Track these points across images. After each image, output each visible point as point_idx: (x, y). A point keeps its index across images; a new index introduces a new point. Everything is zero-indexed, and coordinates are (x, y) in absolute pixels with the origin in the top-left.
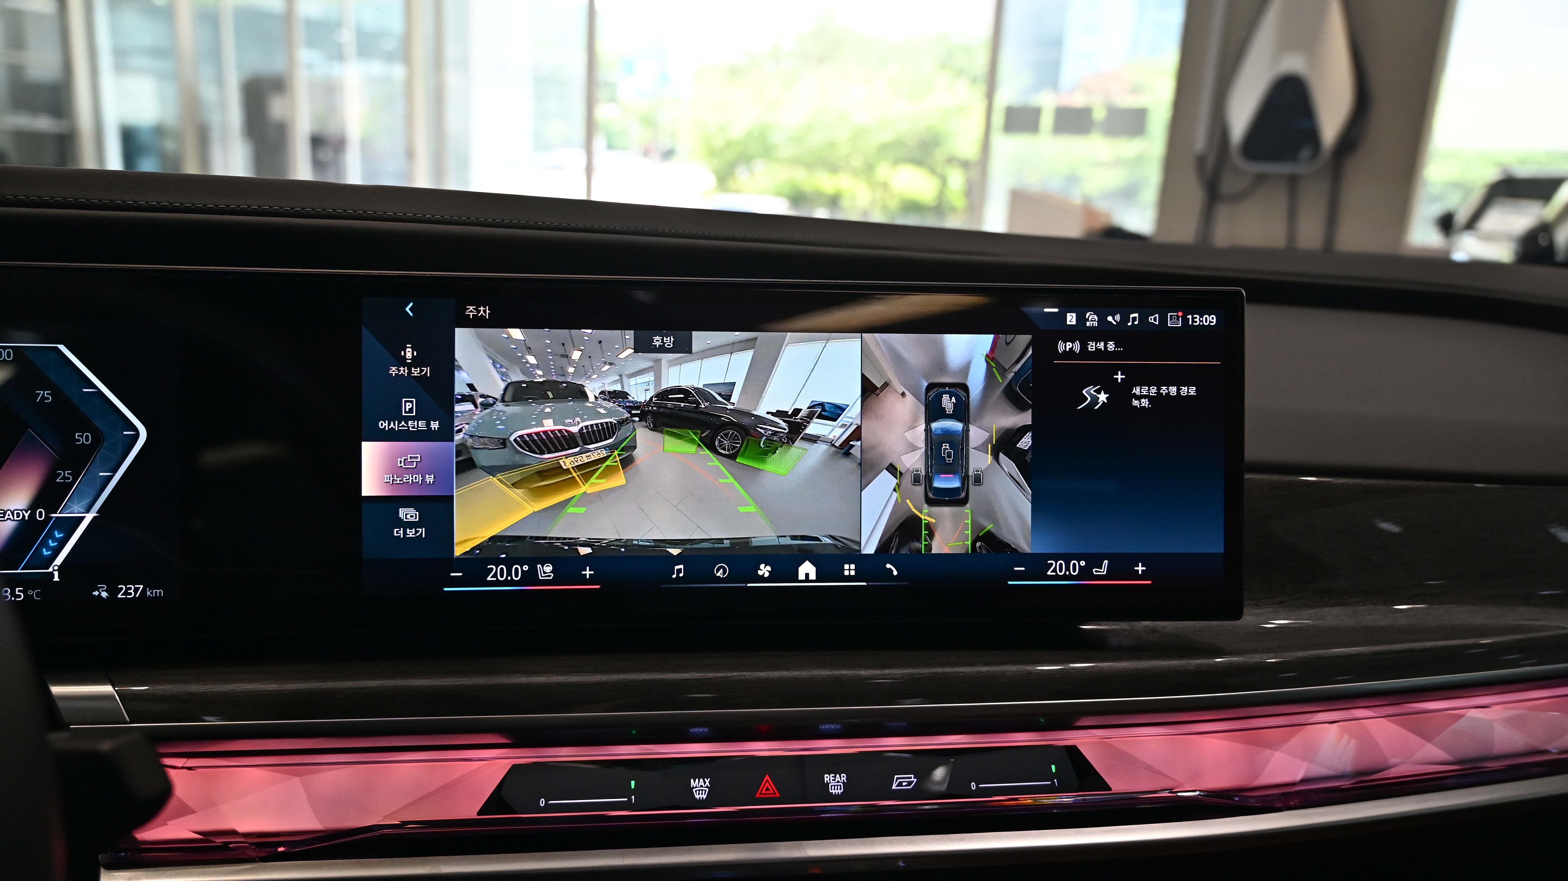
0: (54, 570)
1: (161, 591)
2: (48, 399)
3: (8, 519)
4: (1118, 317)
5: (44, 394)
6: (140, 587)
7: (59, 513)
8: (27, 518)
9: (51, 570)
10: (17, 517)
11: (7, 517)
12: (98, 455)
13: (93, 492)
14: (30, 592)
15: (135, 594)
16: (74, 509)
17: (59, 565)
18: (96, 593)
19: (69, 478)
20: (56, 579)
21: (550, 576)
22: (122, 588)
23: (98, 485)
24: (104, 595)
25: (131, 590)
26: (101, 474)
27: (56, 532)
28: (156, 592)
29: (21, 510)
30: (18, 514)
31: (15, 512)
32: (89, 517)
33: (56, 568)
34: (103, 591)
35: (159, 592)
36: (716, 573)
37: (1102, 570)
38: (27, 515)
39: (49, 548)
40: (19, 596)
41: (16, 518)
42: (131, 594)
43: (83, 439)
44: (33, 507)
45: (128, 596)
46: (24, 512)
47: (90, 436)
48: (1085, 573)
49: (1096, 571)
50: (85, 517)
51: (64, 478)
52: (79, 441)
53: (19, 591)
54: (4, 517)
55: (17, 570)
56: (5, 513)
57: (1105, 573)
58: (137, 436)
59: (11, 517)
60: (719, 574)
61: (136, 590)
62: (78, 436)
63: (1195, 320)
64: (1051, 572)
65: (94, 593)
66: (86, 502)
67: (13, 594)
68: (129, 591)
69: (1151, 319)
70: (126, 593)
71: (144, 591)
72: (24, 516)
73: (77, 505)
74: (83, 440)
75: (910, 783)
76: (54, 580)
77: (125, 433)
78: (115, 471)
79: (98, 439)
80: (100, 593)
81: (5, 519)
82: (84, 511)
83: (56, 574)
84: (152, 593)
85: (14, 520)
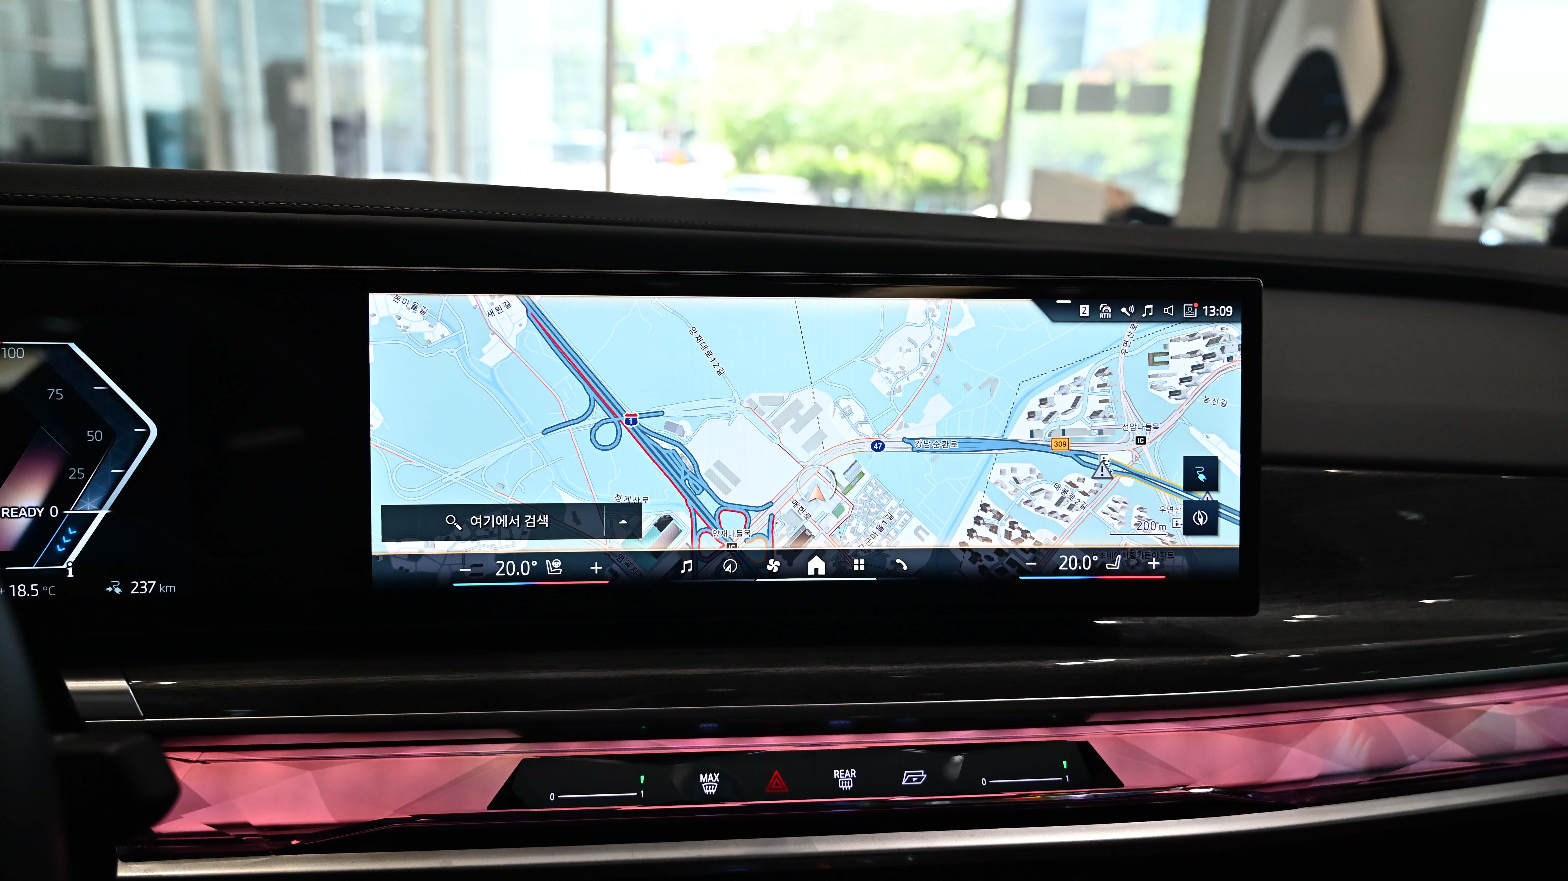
0: (68, 567)
1: (173, 587)
2: (60, 396)
3: (22, 516)
5: (55, 392)
6: (153, 584)
7: (73, 510)
8: (40, 515)
9: (65, 566)
10: (31, 514)
11: (21, 514)
12: (109, 452)
13: (105, 489)
14: (45, 588)
15: (148, 590)
16: (87, 507)
17: (73, 561)
18: (110, 589)
19: (81, 476)
20: (70, 575)
22: (135, 584)
23: (110, 481)
24: (118, 590)
25: (144, 586)
26: (113, 471)
27: (69, 529)
28: (169, 588)
29: (35, 508)
30: (32, 511)
31: (29, 509)
32: (102, 514)
33: (70, 564)
34: (116, 587)
35: (172, 588)
38: (40, 512)
39: (62, 545)
40: (35, 592)
41: (30, 516)
42: (144, 590)
43: (95, 436)
44: (46, 504)
45: (141, 592)
46: (37, 509)
47: (101, 433)
50: (97, 514)
51: (76, 475)
52: (91, 438)
53: (34, 587)
54: (18, 514)
55: (32, 566)
56: (19, 510)
58: (147, 433)
59: (25, 514)
61: (149, 586)
62: (90, 433)
65: (107, 589)
66: (98, 499)
67: (28, 590)
68: (142, 587)
70: (139, 589)
71: (157, 587)
72: (37, 513)
73: (90, 501)
74: (94, 438)
76: (68, 576)
77: (136, 430)
78: (126, 468)
79: (109, 436)
80: (114, 589)
81: (20, 516)
82: (96, 508)
83: (70, 570)
84: (164, 589)
85: (28, 517)
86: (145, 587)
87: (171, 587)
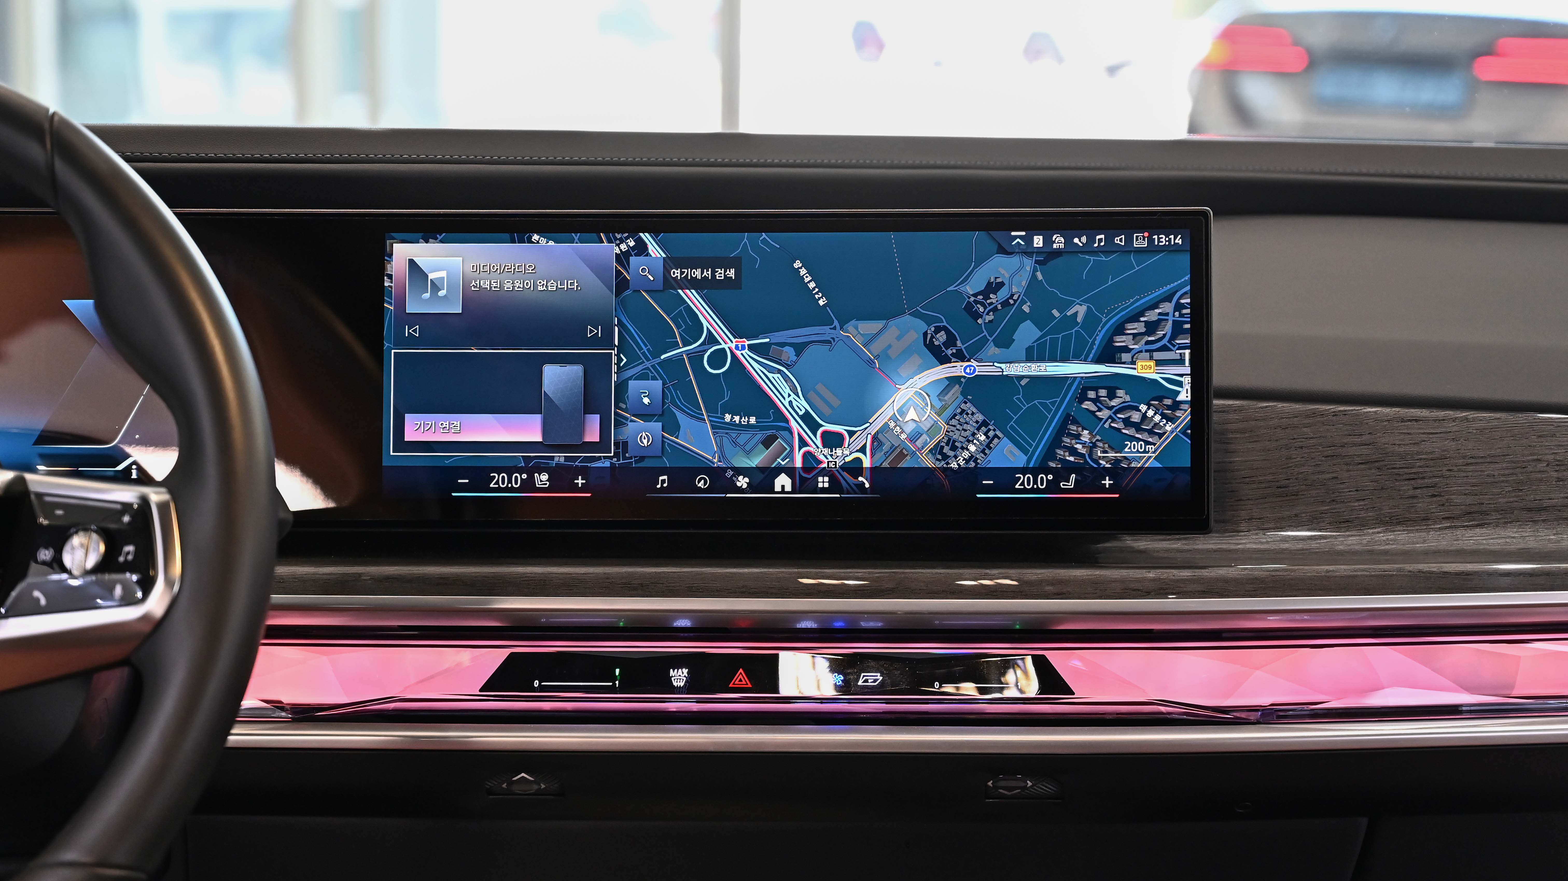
4: (1084, 239)
21: (546, 484)
36: (697, 484)
37: (1070, 484)
48: (1053, 487)
49: (1063, 485)
57: (1072, 487)
60: (701, 485)
63: (1161, 240)
64: (1019, 485)
69: (1117, 240)
75: (875, 681)
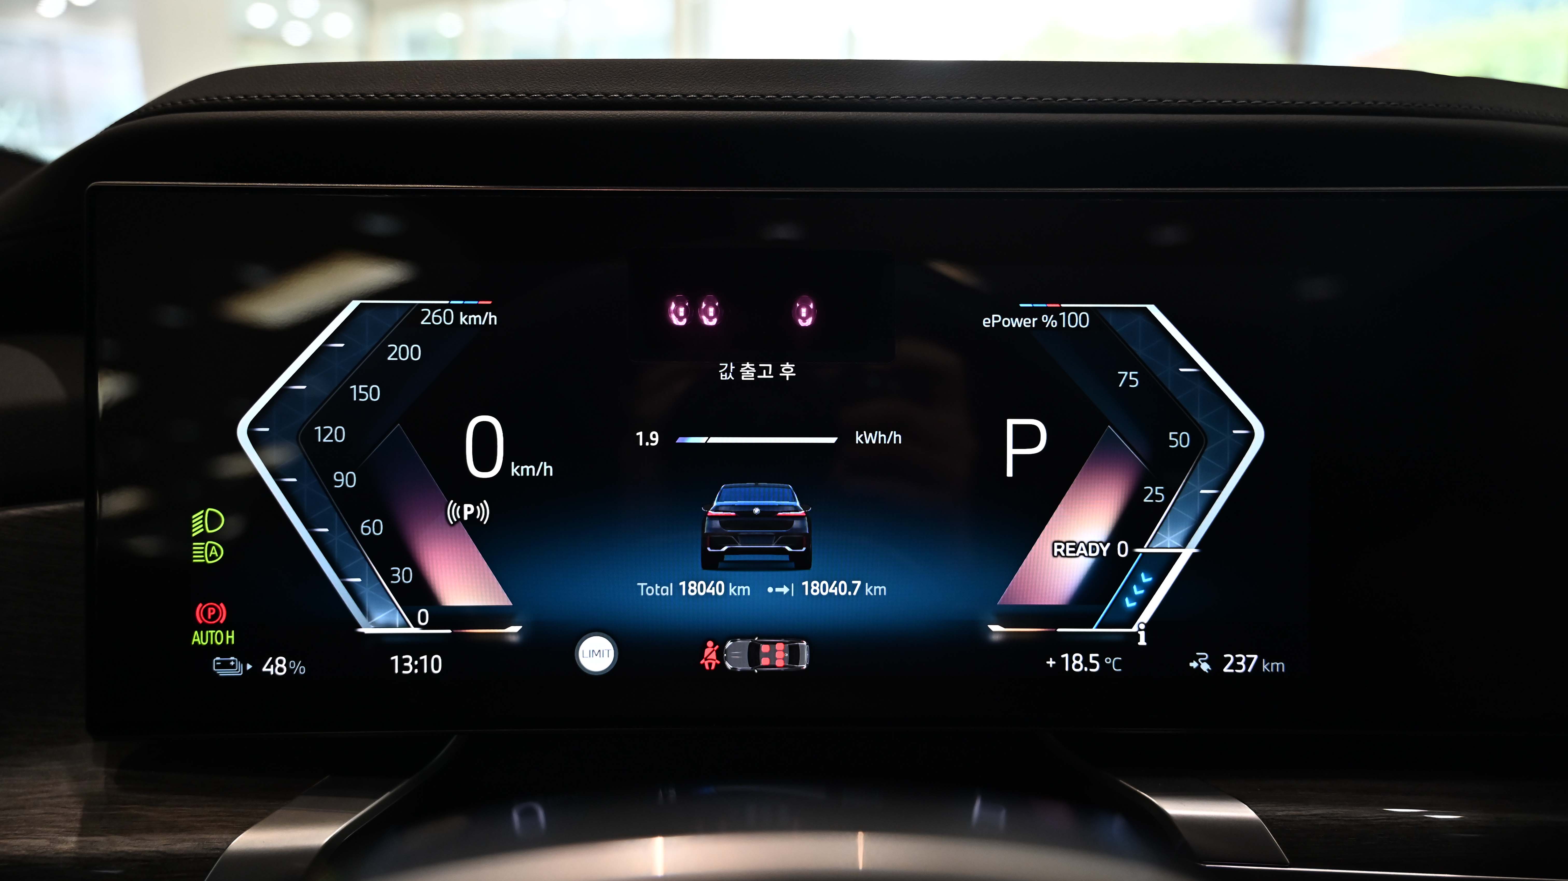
0: (1140, 630)
1: (1282, 665)
2: (1134, 382)
3: (1080, 554)
5: (1128, 375)
6: (1253, 658)
7: (1148, 547)
8: (1105, 554)
9: (1135, 629)
10: (1094, 552)
11: (1079, 551)
12: (1198, 465)
13: (1191, 518)
14: (1108, 661)
15: (1247, 667)
16: (1167, 542)
17: (1146, 622)
18: (1194, 665)
19: (1160, 497)
20: (1142, 642)
22: (1229, 659)
23: (1198, 507)
24: (1205, 667)
25: (1240, 661)
26: (1202, 492)
27: (1143, 575)
28: (1275, 666)
29: (1098, 543)
30: (1094, 547)
31: (1090, 545)
32: (1186, 555)
33: (1142, 627)
34: (1203, 661)
35: (1279, 666)
38: (1105, 549)
39: (1133, 598)
40: (1094, 666)
41: (1091, 554)
42: (1240, 667)
43: (1179, 440)
44: (1114, 538)
45: (1237, 671)
46: (1101, 544)
47: (1188, 436)
50: (1180, 554)
51: (1154, 497)
52: (1174, 443)
53: (1094, 658)
54: (1075, 552)
55: (1092, 628)
56: (1076, 547)
58: (1251, 437)
59: (1085, 552)
61: (1248, 662)
62: (1173, 436)
65: (1191, 664)
66: (1182, 532)
67: (1086, 662)
68: (1238, 663)
70: (1234, 666)
71: (1259, 664)
72: (1101, 551)
73: (1171, 535)
74: (1178, 443)
76: (1139, 644)
77: (1235, 432)
78: (1221, 487)
79: (1199, 440)
80: (1200, 664)
81: (1077, 554)
82: (1181, 546)
83: (1142, 634)
84: (1269, 667)
85: (1089, 556)
86: (1242, 663)
87: (1278, 664)
